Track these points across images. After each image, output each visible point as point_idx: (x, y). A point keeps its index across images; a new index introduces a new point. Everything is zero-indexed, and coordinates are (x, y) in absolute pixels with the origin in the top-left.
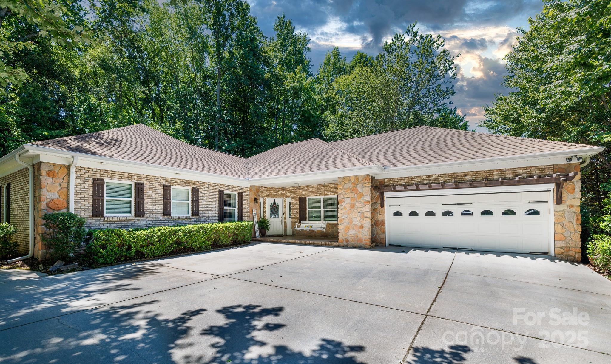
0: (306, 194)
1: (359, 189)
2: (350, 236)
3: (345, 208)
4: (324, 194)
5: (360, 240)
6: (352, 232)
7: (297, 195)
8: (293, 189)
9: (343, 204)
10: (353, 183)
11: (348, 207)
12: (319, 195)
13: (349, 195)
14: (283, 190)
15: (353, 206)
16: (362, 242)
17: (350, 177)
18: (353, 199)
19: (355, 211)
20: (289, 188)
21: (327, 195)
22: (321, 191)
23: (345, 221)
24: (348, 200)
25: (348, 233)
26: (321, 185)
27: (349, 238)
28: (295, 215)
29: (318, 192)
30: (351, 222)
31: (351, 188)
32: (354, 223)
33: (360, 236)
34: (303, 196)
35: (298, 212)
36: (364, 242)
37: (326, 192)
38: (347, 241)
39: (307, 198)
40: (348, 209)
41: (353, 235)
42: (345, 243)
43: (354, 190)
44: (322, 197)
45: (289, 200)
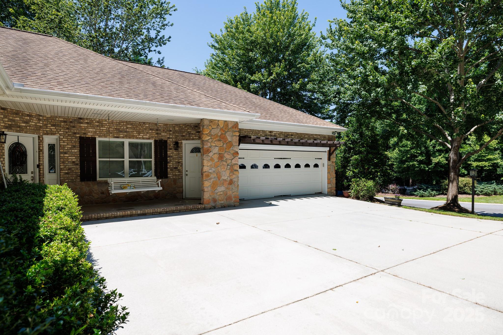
0: (95, 132)
1: (228, 137)
2: (219, 194)
3: (212, 159)
4: (133, 137)
5: (229, 198)
6: (221, 189)
7: (75, 133)
8: (64, 122)
9: (210, 154)
10: (221, 129)
11: (216, 157)
12: (123, 138)
13: (217, 143)
14: (39, 120)
15: (221, 157)
16: (231, 199)
17: (218, 121)
18: (221, 148)
19: (224, 163)
20: (53, 118)
21: (137, 138)
22: (126, 132)
23: (212, 176)
24: (216, 150)
25: (216, 191)
26: (128, 123)
27: (217, 197)
28: (70, 169)
29: (121, 132)
30: (219, 177)
31: (219, 134)
32: (223, 178)
33: (229, 193)
34: (90, 135)
35: (78, 162)
36: (234, 199)
37: (135, 134)
38: (215, 200)
39: (98, 139)
40: (216, 160)
41: (222, 193)
42: (212, 204)
43: (222, 138)
44: (127, 141)
45: (48, 140)
